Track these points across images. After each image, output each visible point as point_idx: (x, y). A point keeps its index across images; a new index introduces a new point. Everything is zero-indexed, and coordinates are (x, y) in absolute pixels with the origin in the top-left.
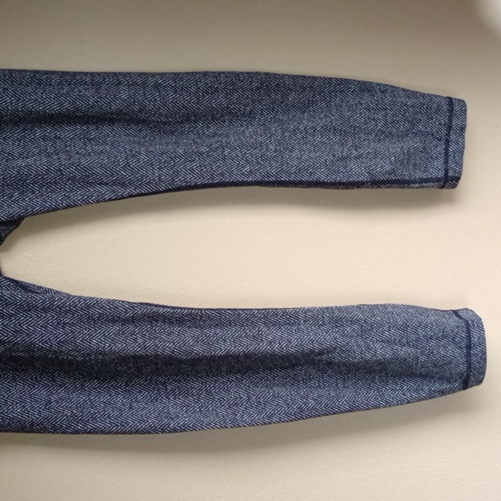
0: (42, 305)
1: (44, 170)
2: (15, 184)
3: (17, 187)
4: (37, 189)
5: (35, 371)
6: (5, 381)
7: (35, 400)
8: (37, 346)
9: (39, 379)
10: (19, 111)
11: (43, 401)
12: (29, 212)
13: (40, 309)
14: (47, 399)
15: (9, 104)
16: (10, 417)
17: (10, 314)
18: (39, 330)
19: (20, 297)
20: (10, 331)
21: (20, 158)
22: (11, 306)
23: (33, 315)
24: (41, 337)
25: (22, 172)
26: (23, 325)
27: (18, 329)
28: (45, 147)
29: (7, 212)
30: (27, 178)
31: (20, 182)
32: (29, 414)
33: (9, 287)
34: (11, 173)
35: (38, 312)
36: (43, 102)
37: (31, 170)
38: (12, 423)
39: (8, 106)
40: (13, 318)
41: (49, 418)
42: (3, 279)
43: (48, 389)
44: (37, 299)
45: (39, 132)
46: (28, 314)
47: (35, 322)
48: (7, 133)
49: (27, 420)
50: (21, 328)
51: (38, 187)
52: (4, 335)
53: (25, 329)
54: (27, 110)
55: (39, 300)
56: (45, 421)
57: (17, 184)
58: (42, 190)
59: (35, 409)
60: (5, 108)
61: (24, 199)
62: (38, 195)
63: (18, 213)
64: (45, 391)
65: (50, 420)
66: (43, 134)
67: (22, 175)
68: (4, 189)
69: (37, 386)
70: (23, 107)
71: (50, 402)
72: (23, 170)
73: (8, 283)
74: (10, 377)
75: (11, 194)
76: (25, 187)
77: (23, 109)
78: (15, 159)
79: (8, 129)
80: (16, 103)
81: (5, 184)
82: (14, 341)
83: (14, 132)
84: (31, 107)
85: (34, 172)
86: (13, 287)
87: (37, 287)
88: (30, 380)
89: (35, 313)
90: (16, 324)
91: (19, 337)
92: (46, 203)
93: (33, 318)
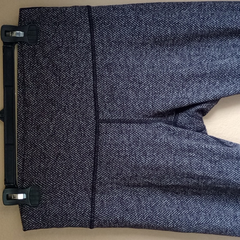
0: (236, 155)
1: (236, 66)
2: (217, 76)
3: (218, 78)
4: (231, 79)
5: (226, 196)
6: (208, 201)
7: (227, 214)
8: (232, 181)
9: (228, 201)
10: (221, 28)
11: (232, 215)
12: (226, 94)
13: (235, 158)
14: (234, 214)
15: (215, 24)
16: (213, 225)
17: (216, 160)
18: (234, 171)
19: (223, 150)
20: (215, 171)
21: (220, 59)
22: (216, 156)
23: (230, 161)
24: (234, 176)
25: (222, 68)
26: (224, 168)
27: (221, 171)
28: (235, 52)
29: (213, 94)
30: (225, 72)
31: (220, 75)
32: (224, 224)
33: (213, 142)
34: (215, 69)
35: (233, 159)
36: (236, 22)
37: (228, 67)
38: (214, 229)
39: (214, 25)
40: (218, 163)
41: (237, 227)
42: (210, 138)
43: (234, 207)
44: (233, 151)
45: (230, 42)
46: (227, 161)
47: (231, 166)
48: (211, 43)
49: (224, 228)
50: (222, 170)
51: (231, 78)
52: (212, 174)
53: (225, 171)
54: (226, 27)
55: (235, 152)
56: (235, 229)
57: (219, 76)
58: (233, 79)
59: (228, 221)
60: (212, 26)
61: (222, 86)
62: (231, 83)
63: (219, 95)
64: (232, 209)
65: (238, 229)
66: (233, 43)
67: (222, 70)
68: (210, 79)
69: (227, 205)
70: (223, 26)
71: (236, 217)
72: (223, 67)
73: (213, 140)
74: (211, 199)
75: (215, 82)
76: (223, 78)
77: (224, 27)
78: (217, 60)
79: (212, 40)
80: (219, 23)
81: (211, 76)
82: (218, 178)
83: (215, 42)
84: (229, 26)
85: (230, 68)
86: (216, 143)
87: (230, 143)
88: (222, 201)
89: (231, 160)
90: (219, 167)
91: (221, 176)
92: (237, 88)
93: (230, 163)
